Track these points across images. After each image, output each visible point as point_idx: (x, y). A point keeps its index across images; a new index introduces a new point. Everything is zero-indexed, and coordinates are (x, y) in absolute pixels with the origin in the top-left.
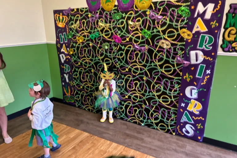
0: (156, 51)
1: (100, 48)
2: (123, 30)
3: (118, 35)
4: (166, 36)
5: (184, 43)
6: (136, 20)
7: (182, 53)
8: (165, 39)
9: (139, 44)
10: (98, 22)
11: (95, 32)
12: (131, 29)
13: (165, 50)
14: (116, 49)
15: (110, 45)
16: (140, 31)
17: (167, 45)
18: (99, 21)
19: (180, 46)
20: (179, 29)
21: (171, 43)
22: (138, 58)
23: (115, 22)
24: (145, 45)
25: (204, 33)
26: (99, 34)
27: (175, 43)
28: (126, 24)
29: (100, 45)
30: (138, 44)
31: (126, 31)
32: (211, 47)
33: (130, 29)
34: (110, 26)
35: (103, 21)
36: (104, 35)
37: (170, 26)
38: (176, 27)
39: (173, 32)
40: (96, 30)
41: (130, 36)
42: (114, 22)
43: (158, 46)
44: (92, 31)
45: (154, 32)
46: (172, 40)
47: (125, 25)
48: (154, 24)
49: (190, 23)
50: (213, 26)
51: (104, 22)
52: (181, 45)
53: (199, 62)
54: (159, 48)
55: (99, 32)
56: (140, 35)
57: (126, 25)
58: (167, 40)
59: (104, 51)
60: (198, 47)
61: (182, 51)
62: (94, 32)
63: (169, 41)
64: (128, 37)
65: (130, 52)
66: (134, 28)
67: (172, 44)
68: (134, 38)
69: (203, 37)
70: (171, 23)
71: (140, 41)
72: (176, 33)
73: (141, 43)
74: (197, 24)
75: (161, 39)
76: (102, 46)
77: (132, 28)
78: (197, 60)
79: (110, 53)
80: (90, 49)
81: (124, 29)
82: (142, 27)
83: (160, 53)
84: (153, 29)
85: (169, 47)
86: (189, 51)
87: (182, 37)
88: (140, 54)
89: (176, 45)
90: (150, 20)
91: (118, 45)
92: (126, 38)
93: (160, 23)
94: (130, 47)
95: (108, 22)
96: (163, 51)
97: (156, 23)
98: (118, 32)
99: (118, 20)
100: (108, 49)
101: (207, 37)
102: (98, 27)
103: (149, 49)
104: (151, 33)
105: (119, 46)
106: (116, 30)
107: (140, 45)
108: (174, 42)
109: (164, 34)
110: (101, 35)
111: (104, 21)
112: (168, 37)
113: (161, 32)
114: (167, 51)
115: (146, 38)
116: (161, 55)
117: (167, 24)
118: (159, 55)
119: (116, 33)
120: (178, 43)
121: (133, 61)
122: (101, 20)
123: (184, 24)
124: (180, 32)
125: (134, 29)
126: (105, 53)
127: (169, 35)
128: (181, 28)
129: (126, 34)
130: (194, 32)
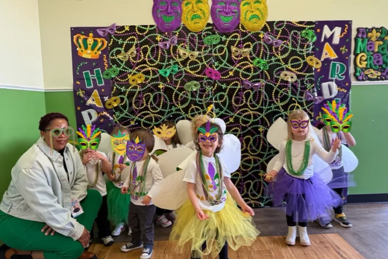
0: (276, 87)
1: (181, 90)
2: (222, 60)
3: (214, 67)
4: (289, 66)
5: (313, 73)
6: (244, 45)
7: (312, 86)
8: (288, 70)
9: (250, 80)
10: (175, 48)
11: (170, 65)
12: (237, 59)
13: (290, 85)
14: (212, 90)
15: (201, 84)
16: (251, 61)
17: (292, 77)
18: (179, 47)
19: (309, 78)
20: (305, 56)
21: (296, 75)
22: (249, 99)
23: (210, 49)
24: (259, 80)
25: (334, 60)
26: (179, 68)
27: (302, 74)
28: (227, 51)
29: (180, 85)
30: (248, 79)
31: (227, 62)
32: (344, 77)
33: (235, 58)
34: (200, 54)
35: (185, 48)
36: (188, 69)
37: (293, 53)
38: (302, 54)
39: (297, 60)
40: (171, 62)
41: (235, 68)
42: (206, 48)
43: (280, 80)
44: (165, 64)
45: (272, 61)
46: (298, 71)
47: (225, 52)
48: (271, 50)
49: (317, 49)
50: (343, 52)
51: (188, 50)
52: (309, 76)
53: (333, 96)
54: (281, 82)
55: (179, 65)
56: (251, 66)
57: (227, 53)
58: (291, 71)
59: (189, 95)
60: (330, 78)
61: (312, 85)
62: (167, 66)
63: (293, 72)
64: (232, 70)
65: (235, 93)
66: (241, 56)
67: (299, 76)
68: (241, 71)
69: (334, 65)
70: (294, 49)
71: (252, 74)
72: (302, 61)
73: (253, 77)
74: (325, 51)
75: (282, 69)
76: (185, 87)
77: (237, 57)
78: (331, 94)
79: (201, 96)
80: (160, 95)
81: (224, 59)
82: (254, 55)
83: (283, 90)
84: (270, 58)
85: (294, 80)
86: (321, 83)
87: (309, 66)
88: (252, 94)
89: (304, 76)
90: (266, 46)
91: (215, 82)
92: (229, 71)
93: (279, 49)
94: (236, 85)
95: (196, 49)
96: (286, 87)
97: (274, 49)
98: (214, 64)
99: (215, 46)
100: (196, 92)
101: (338, 64)
102: (176, 57)
103: (266, 84)
104: (268, 63)
105: (216, 84)
106: (210, 61)
107: (252, 81)
108: (300, 73)
109: (286, 63)
110: (183, 69)
111: (188, 48)
112: (292, 67)
113: (281, 60)
114: (292, 85)
115: (261, 70)
116: (284, 91)
117: (290, 51)
118: (281, 92)
119: (211, 66)
120: (306, 74)
121: (242, 105)
122: (182, 46)
123: (310, 50)
124: (307, 59)
125: (240, 58)
126: (190, 98)
127: (292, 64)
128: (308, 55)
129: (228, 66)
130: (322, 59)
